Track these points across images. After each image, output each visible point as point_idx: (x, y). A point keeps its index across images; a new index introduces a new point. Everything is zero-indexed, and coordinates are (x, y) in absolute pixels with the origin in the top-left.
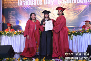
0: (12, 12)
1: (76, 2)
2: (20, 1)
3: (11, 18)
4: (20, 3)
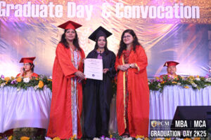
2: (4, 5)
4: (4, 10)
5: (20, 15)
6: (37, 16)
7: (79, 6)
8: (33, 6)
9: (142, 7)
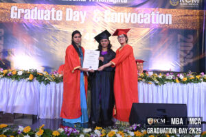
1: (130, 21)
2: (16, 9)
4: (16, 14)
5: (29, 18)
6: (42, 19)
7: (75, 12)
8: (39, 11)
9: (126, 14)
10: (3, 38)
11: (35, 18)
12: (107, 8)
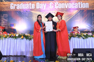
0: (4, 15)
1: (68, 7)
2: (13, 5)
3: (3, 20)
5: (19, 8)
7: (41, 4)
10: (7, 18)
11: (22, 8)
12: (56, 1)
